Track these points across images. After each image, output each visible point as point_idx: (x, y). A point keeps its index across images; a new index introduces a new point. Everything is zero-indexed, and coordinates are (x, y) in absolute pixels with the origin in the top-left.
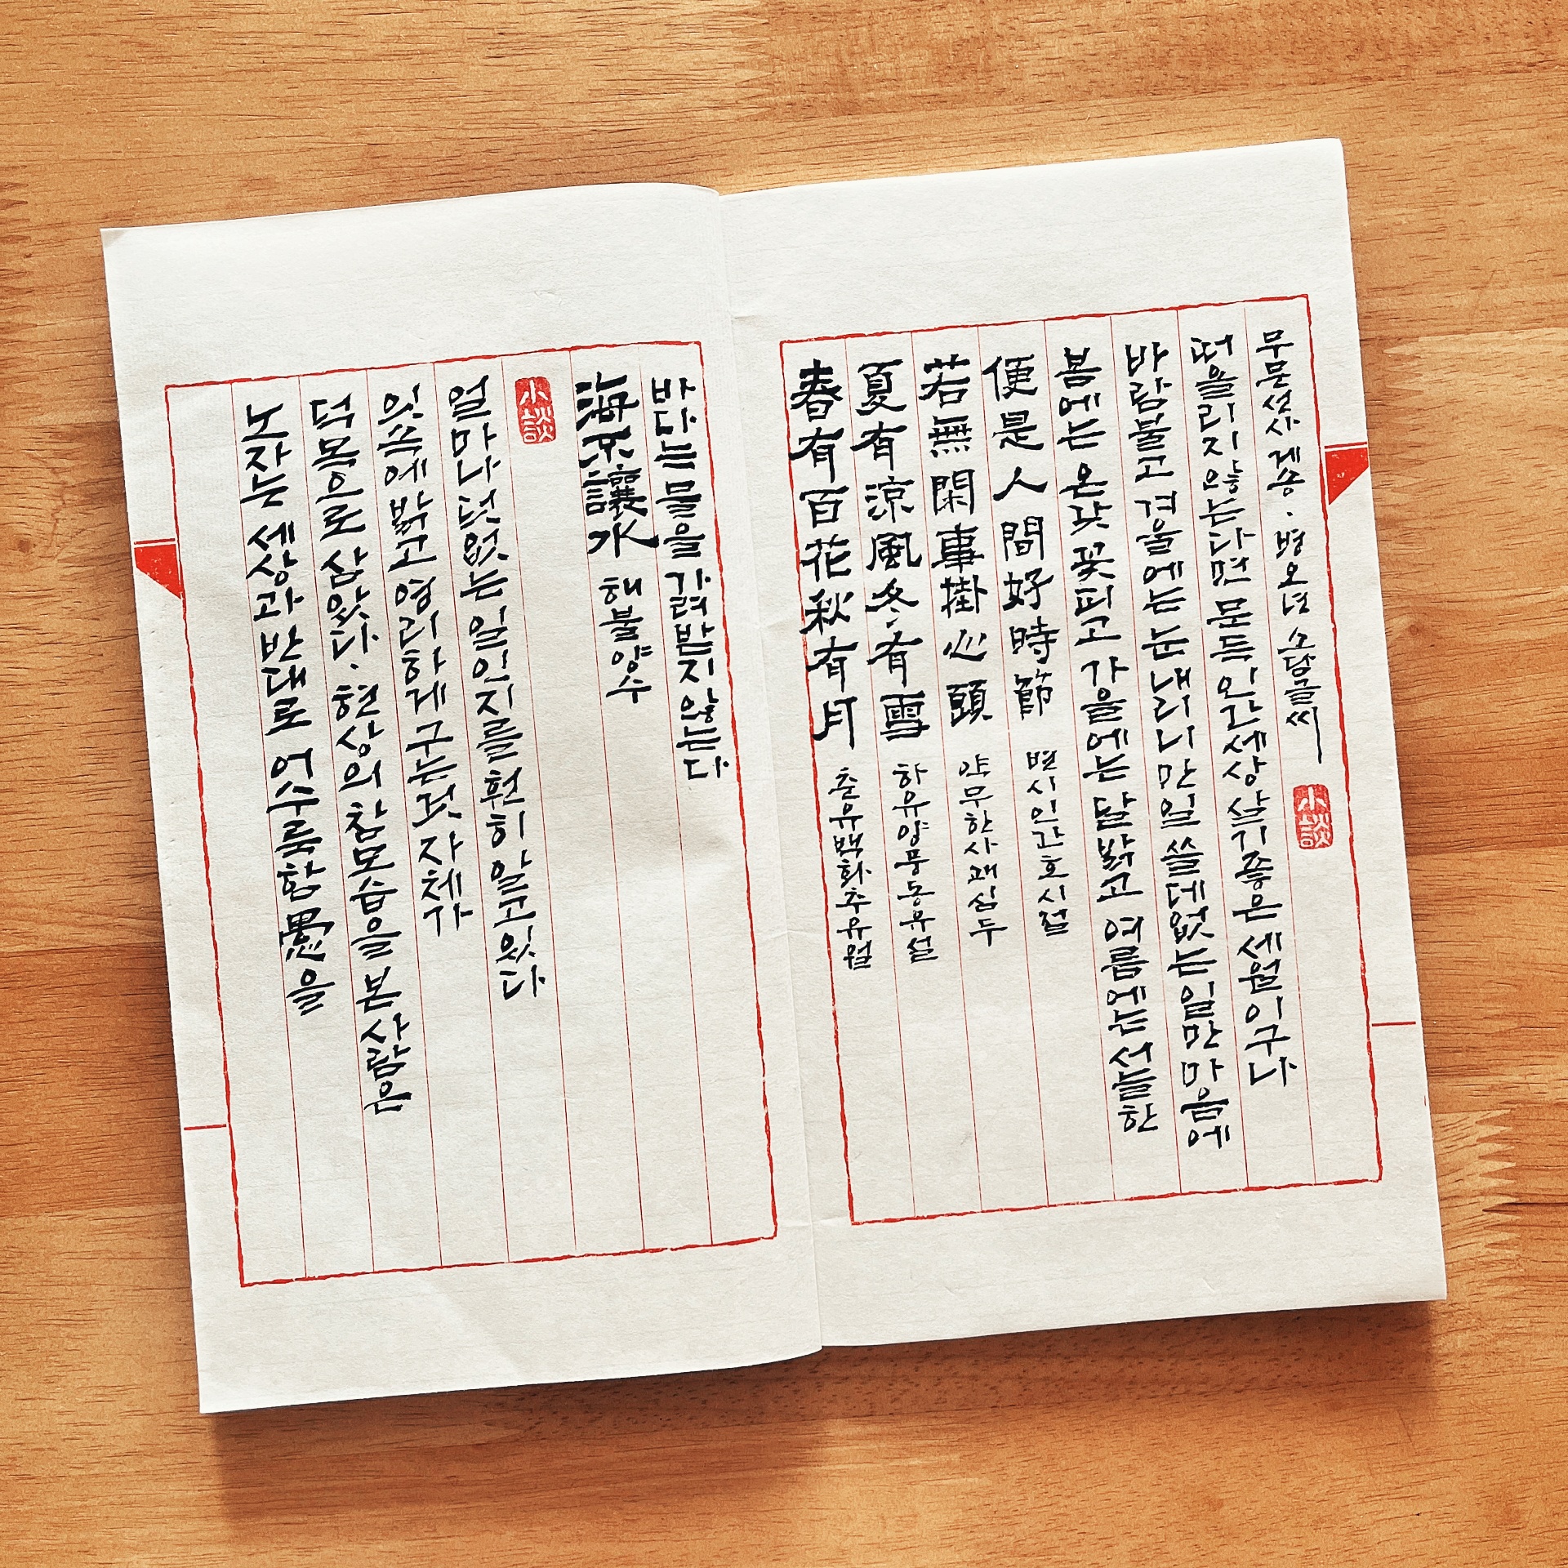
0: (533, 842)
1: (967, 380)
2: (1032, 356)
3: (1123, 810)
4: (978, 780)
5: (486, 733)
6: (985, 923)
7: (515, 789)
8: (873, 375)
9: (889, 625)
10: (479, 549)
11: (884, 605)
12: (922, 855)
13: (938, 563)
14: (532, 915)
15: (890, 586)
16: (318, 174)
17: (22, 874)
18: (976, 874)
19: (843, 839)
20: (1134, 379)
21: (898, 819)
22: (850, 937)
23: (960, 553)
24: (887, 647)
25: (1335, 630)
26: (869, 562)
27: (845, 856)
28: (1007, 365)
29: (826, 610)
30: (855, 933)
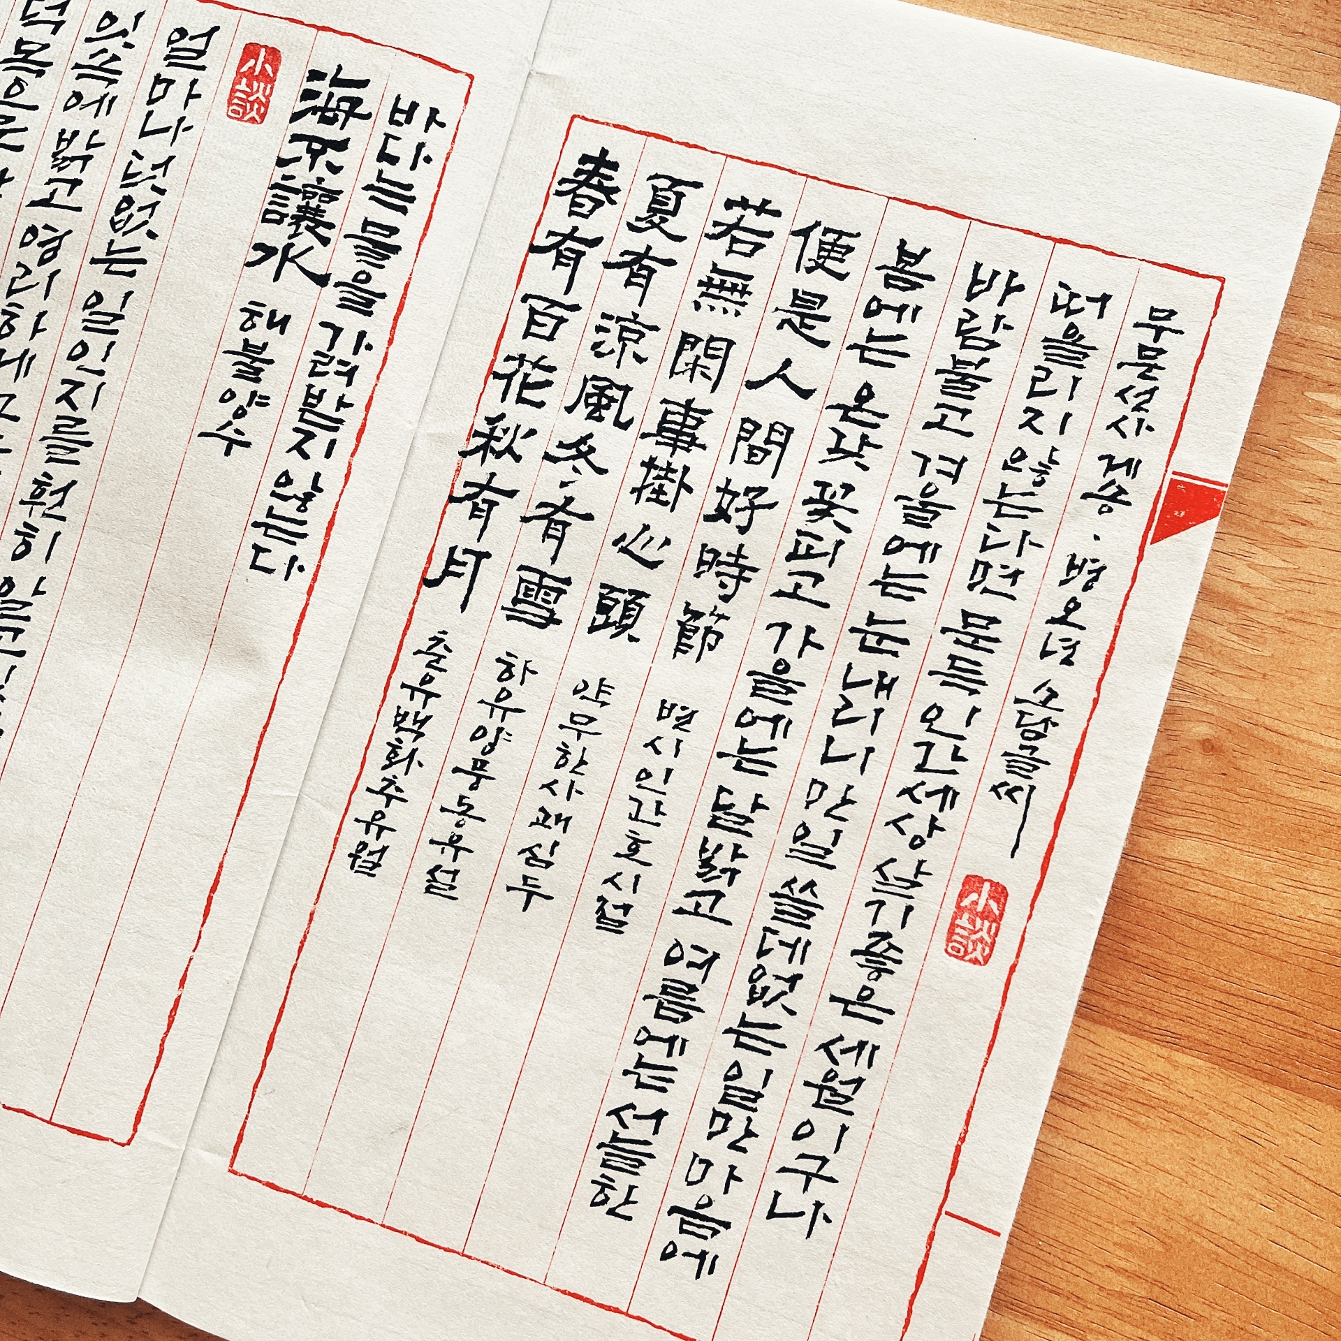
0: (55, 571)
1: (770, 235)
2: (858, 235)
3: (748, 814)
4: (591, 709)
5: (56, 427)
6: (530, 882)
7: (60, 504)
8: (662, 190)
9: (563, 485)
10: (131, 216)
11: (567, 459)
12: (490, 770)
13: (649, 435)
14: (21, 654)
15: (583, 440)
18: (544, 819)
19: (407, 714)
20: (971, 306)
21: (480, 716)
22: (367, 832)
23: (679, 433)
24: (550, 510)
25: (1096, 701)
26: (570, 403)
27: (401, 735)
28: (824, 234)
29: (498, 439)
30: (374, 829)
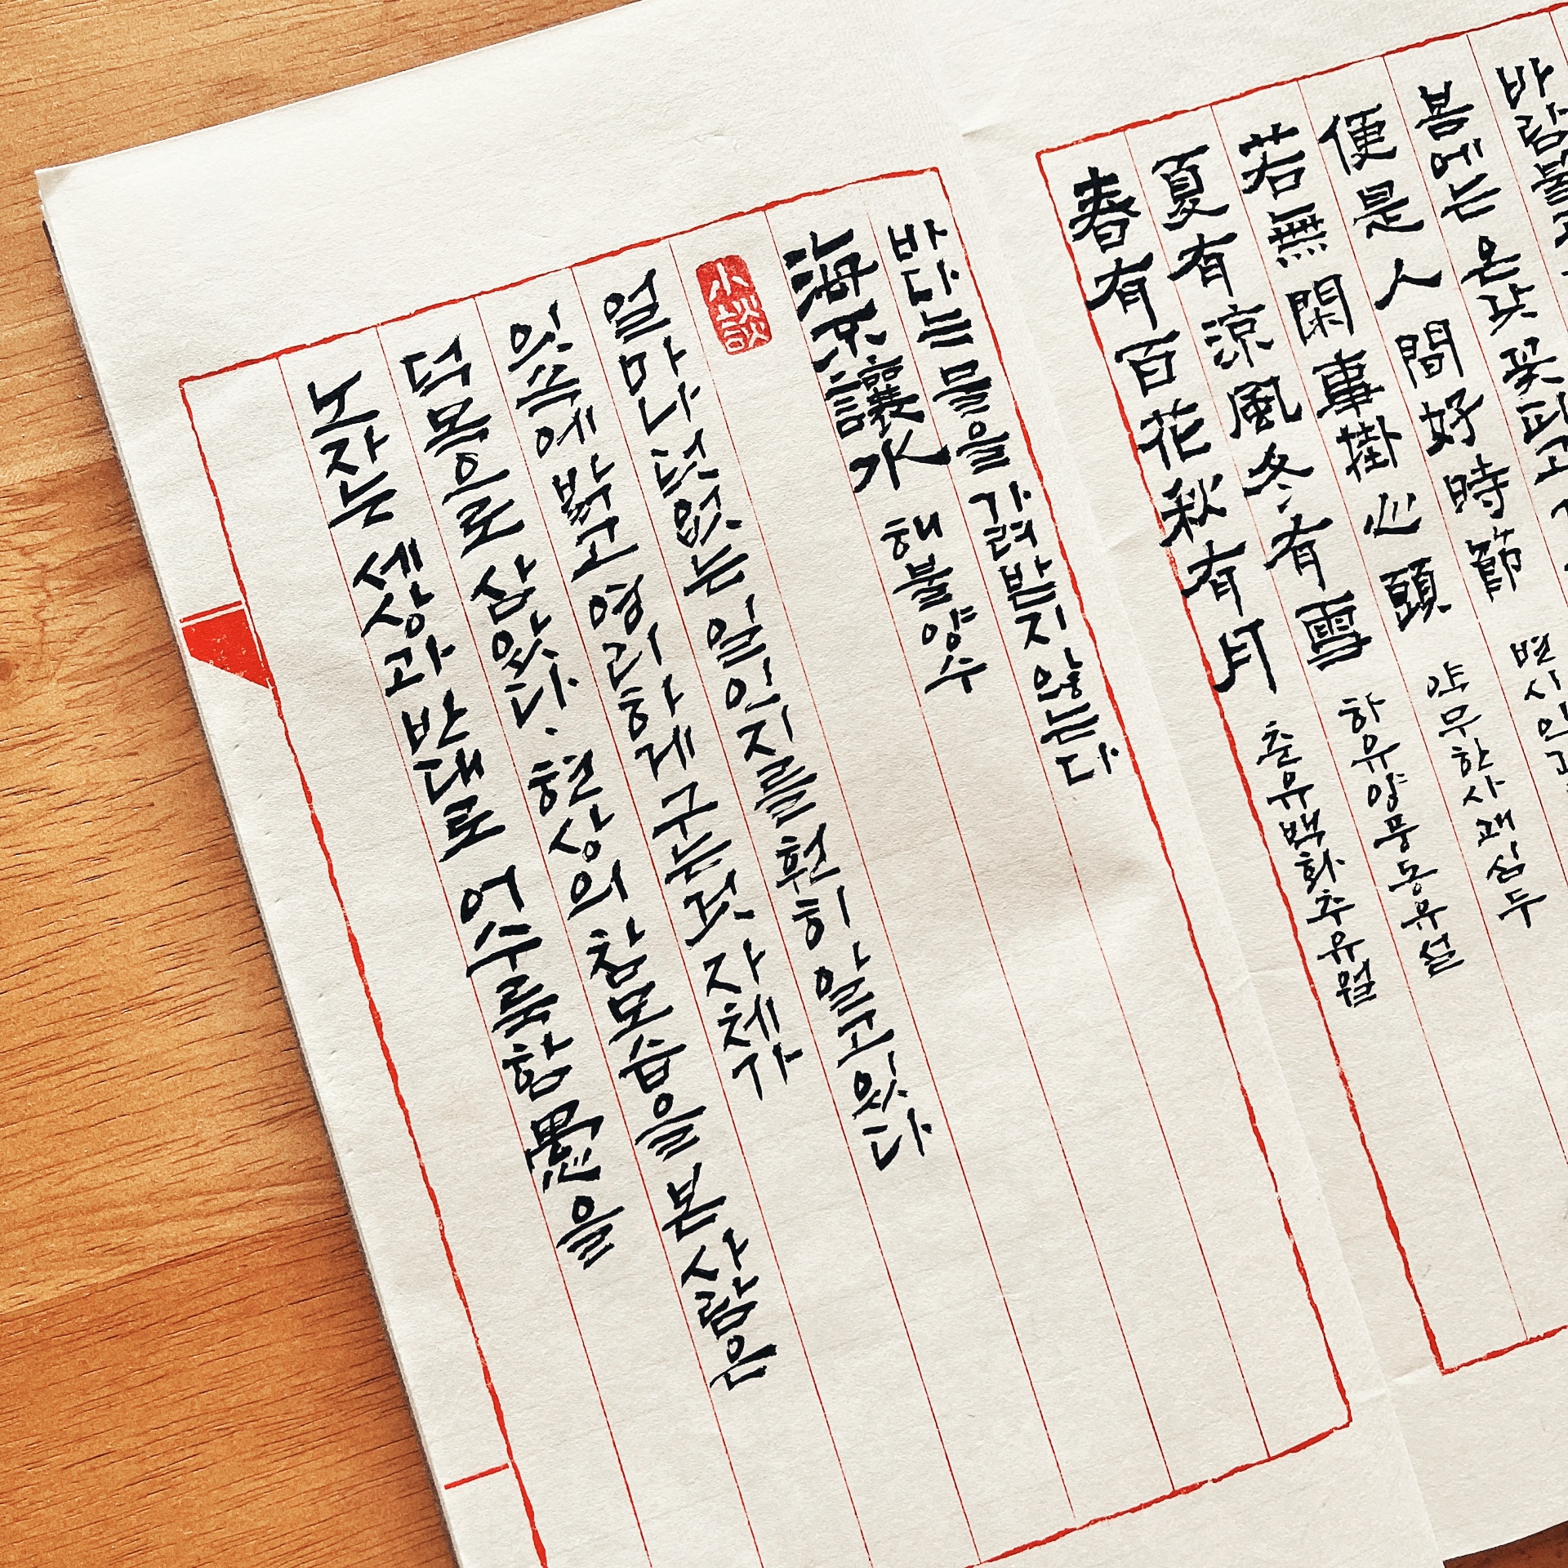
0: (865, 928)
1: (1300, 155)
2: (1379, 106)
4: (1456, 698)
5: (764, 785)
6: (1515, 896)
7: (823, 857)
8: (1173, 174)
9: (1282, 508)
10: (697, 520)
11: (1267, 482)
12: (1408, 821)
13: (1325, 410)
14: (889, 1035)
15: (1270, 454)
16: (323, 57)
17: (99, 1159)
18: (1487, 830)
19: (1293, 824)
20: (1519, 111)
21: (1362, 778)
22: (1338, 961)
23: (1350, 390)
24: (1286, 540)
26: (1233, 428)
27: (1303, 847)
28: (1349, 124)
29: (1191, 507)
30: (1343, 954)
